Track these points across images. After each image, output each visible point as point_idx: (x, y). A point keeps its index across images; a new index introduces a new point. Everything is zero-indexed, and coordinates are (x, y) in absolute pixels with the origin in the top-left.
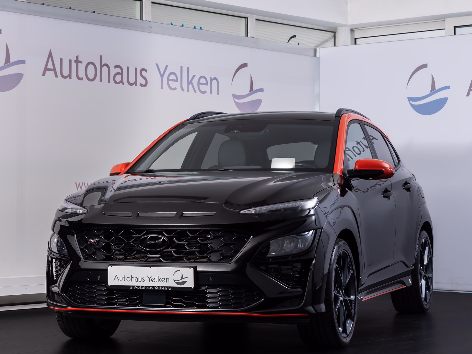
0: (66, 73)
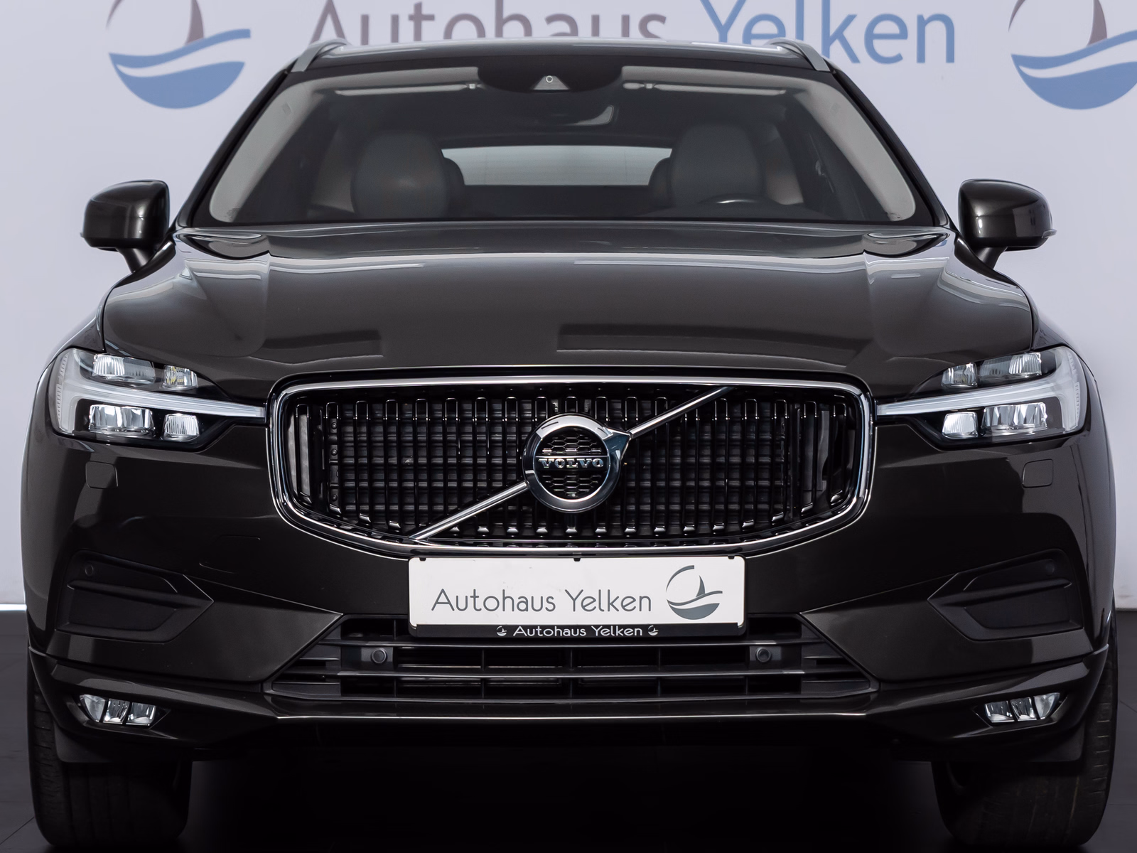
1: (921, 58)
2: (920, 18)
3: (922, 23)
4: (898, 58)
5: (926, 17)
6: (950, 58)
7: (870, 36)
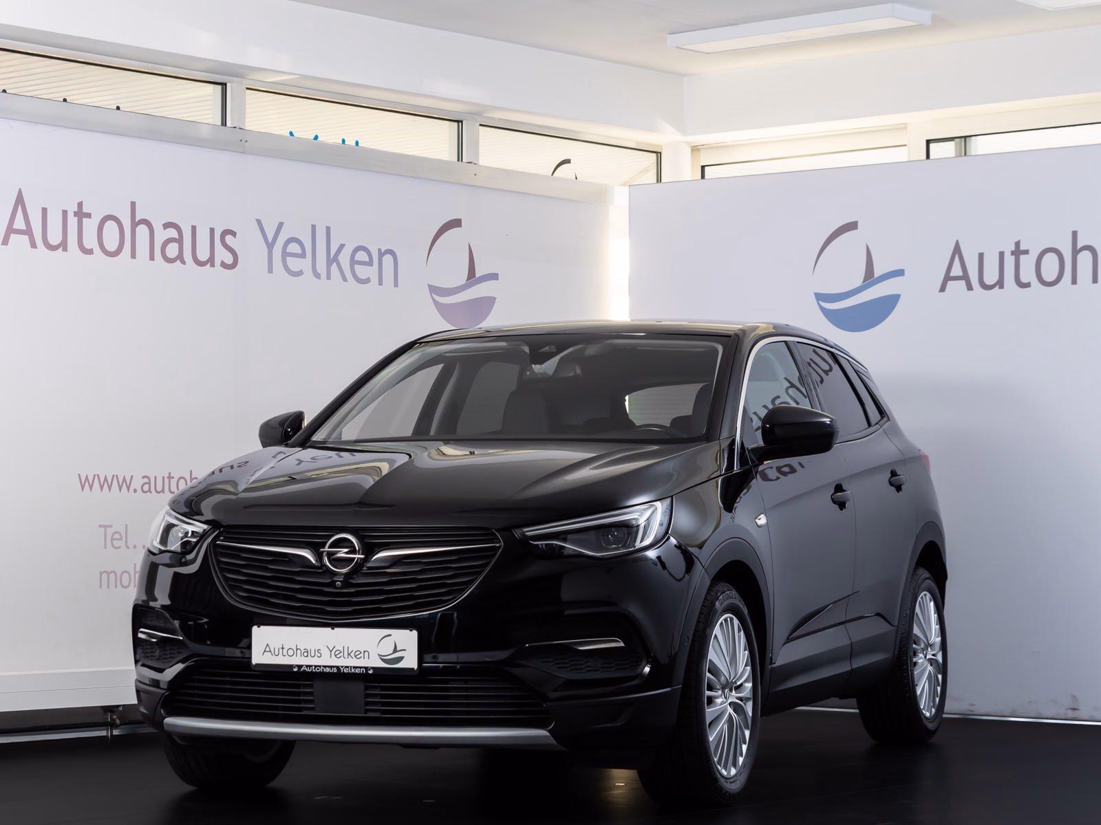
0: (54, 238)
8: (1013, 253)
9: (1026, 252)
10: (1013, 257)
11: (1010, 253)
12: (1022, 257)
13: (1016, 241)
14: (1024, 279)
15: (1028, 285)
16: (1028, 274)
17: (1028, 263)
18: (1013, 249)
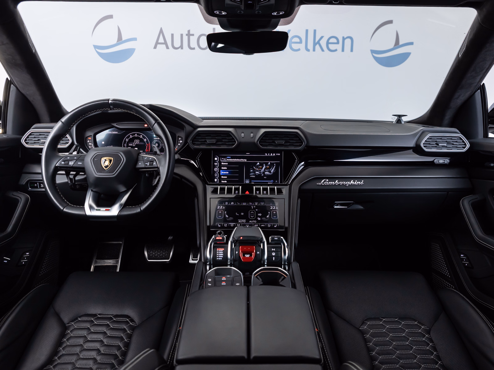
1: (343, 50)
2: (343, 37)
3: (344, 39)
4: (336, 50)
5: (345, 37)
6: (352, 50)
7: (328, 43)
8: (187, 35)
9: (193, 35)
10: (187, 36)
11: (186, 35)
12: (191, 37)
13: (188, 29)
14: (192, 46)
15: (194, 49)
16: (194, 44)
17: (193, 40)
18: (187, 33)
